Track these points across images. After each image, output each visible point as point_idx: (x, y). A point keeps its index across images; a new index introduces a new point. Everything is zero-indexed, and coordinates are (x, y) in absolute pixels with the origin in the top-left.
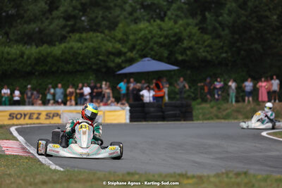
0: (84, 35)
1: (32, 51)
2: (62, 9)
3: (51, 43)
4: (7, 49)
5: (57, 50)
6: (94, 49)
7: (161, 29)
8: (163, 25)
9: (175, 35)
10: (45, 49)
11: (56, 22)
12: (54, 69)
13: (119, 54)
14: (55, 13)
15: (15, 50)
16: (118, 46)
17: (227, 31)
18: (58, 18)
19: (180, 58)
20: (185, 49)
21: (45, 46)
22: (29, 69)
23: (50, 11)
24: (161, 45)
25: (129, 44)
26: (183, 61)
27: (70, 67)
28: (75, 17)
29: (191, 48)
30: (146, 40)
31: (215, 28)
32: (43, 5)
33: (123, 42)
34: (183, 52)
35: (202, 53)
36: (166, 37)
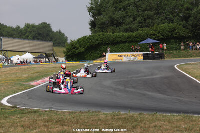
0: (144, 29)
1: (127, 34)
2: (138, 20)
3: (133, 32)
4: (118, 34)
5: (134, 34)
6: (146, 33)
7: (169, 26)
8: (169, 25)
9: (173, 28)
10: (131, 34)
11: (136, 25)
12: (134, 40)
13: (155, 35)
14: (136, 21)
15: (121, 34)
16: (155, 32)
17: (190, 27)
18: (136, 23)
19: (175, 36)
20: (177, 33)
21: (131, 33)
22: (125, 40)
23: (134, 21)
24: (169, 32)
25: (158, 32)
26: (176, 37)
27: (138, 39)
28: (142, 23)
29: (179, 32)
30: (164, 30)
31: (187, 26)
32: (131, 19)
33: (156, 31)
34: (176, 34)
35: (182, 34)
36: (170, 29)
